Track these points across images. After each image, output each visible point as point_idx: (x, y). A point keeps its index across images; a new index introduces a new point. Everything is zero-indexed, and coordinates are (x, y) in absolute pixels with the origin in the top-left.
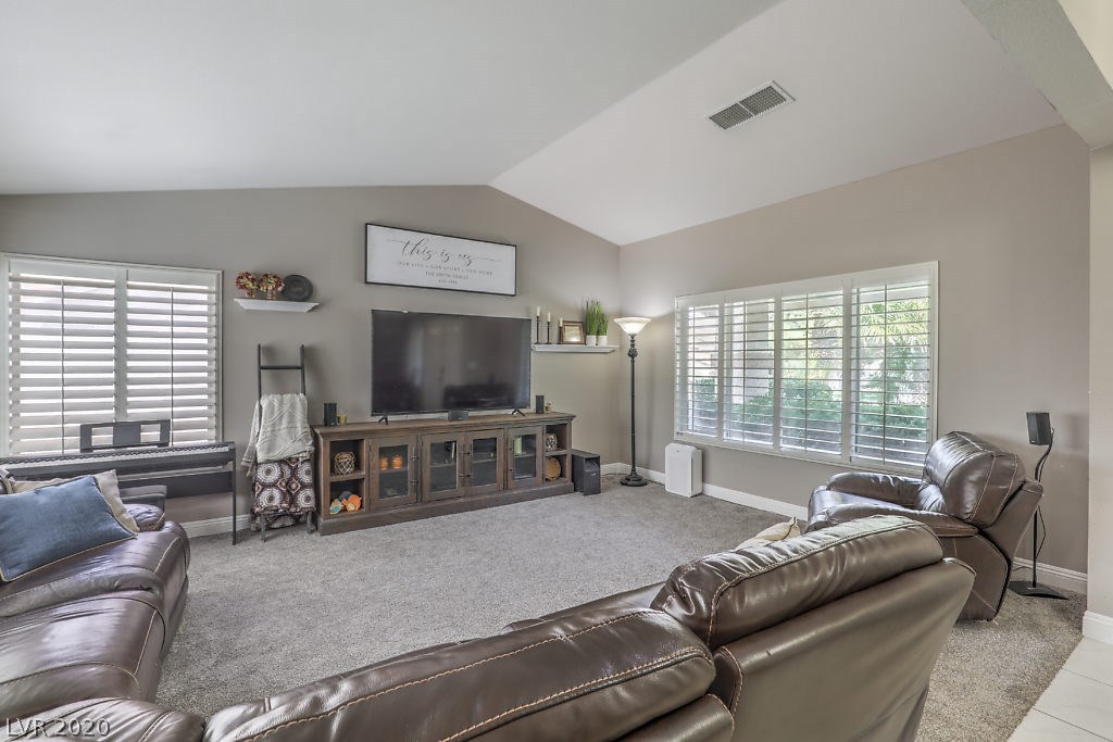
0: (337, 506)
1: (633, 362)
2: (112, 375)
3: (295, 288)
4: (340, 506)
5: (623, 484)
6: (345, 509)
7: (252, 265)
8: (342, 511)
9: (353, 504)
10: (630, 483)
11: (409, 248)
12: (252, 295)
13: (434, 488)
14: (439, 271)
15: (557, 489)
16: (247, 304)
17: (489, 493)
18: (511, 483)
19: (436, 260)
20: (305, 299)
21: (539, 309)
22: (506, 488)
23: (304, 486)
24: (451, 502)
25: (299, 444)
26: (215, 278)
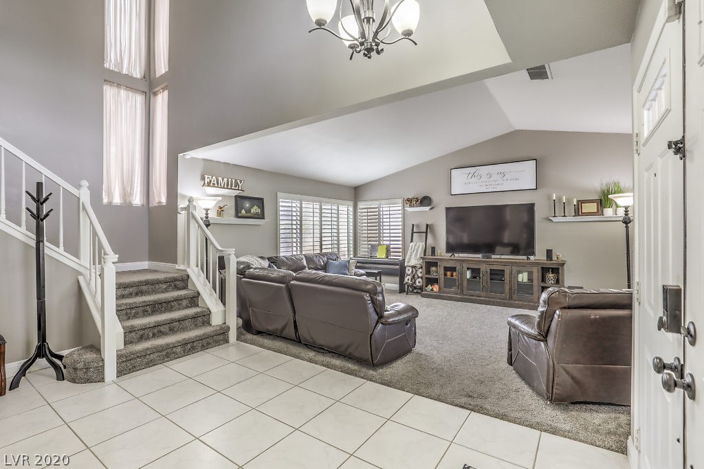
0: (430, 287)
1: (627, 228)
3: (425, 201)
4: (431, 288)
6: (432, 290)
9: (436, 288)
11: (471, 175)
12: (410, 206)
13: (468, 289)
14: (486, 183)
16: (409, 209)
17: (500, 299)
18: (515, 297)
19: (484, 178)
20: (428, 206)
21: (554, 195)
22: (511, 298)
23: (418, 277)
25: (416, 261)
26: (401, 201)
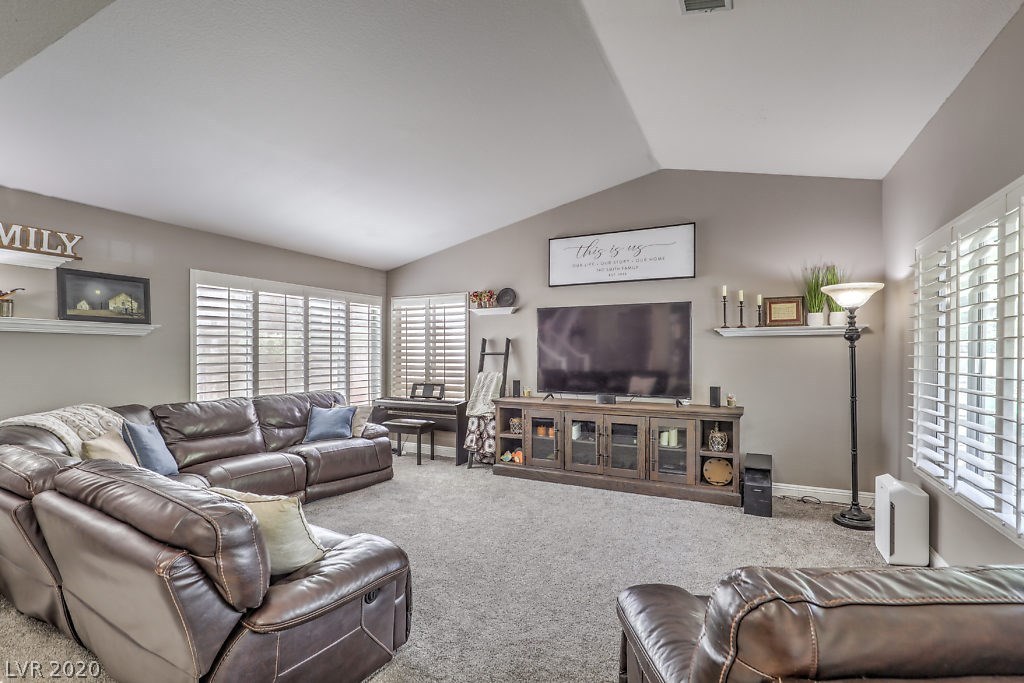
0: (508, 456)
1: (852, 348)
2: (424, 358)
3: (506, 297)
4: (510, 457)
5: (835, 521)
6: (512, 460)
7: (481, 287)
8: (511, 460)
9: (518, 457)
10: (846, 522)
11: (583, 250)
12: (480, 306)
13: (574, 460)
14: (609, 266)
15: (716, 495)
16: (478, 312)
18: (655, 475)
19: (606, 256)
20: (511, 305)
21: (725, 288)
22: (648, 477)
23: (489, 437)
24: (590, 476)
25: (486, 407)
26: (464, 297)
